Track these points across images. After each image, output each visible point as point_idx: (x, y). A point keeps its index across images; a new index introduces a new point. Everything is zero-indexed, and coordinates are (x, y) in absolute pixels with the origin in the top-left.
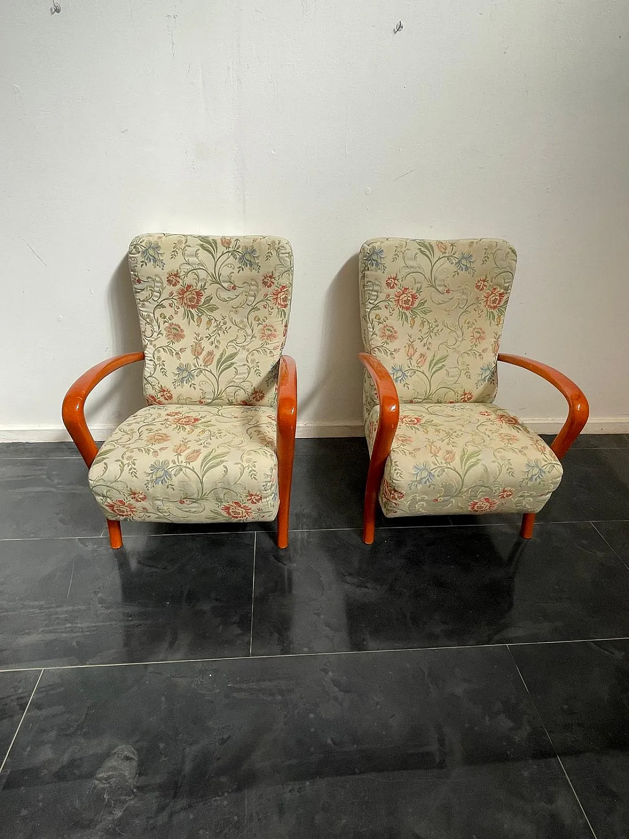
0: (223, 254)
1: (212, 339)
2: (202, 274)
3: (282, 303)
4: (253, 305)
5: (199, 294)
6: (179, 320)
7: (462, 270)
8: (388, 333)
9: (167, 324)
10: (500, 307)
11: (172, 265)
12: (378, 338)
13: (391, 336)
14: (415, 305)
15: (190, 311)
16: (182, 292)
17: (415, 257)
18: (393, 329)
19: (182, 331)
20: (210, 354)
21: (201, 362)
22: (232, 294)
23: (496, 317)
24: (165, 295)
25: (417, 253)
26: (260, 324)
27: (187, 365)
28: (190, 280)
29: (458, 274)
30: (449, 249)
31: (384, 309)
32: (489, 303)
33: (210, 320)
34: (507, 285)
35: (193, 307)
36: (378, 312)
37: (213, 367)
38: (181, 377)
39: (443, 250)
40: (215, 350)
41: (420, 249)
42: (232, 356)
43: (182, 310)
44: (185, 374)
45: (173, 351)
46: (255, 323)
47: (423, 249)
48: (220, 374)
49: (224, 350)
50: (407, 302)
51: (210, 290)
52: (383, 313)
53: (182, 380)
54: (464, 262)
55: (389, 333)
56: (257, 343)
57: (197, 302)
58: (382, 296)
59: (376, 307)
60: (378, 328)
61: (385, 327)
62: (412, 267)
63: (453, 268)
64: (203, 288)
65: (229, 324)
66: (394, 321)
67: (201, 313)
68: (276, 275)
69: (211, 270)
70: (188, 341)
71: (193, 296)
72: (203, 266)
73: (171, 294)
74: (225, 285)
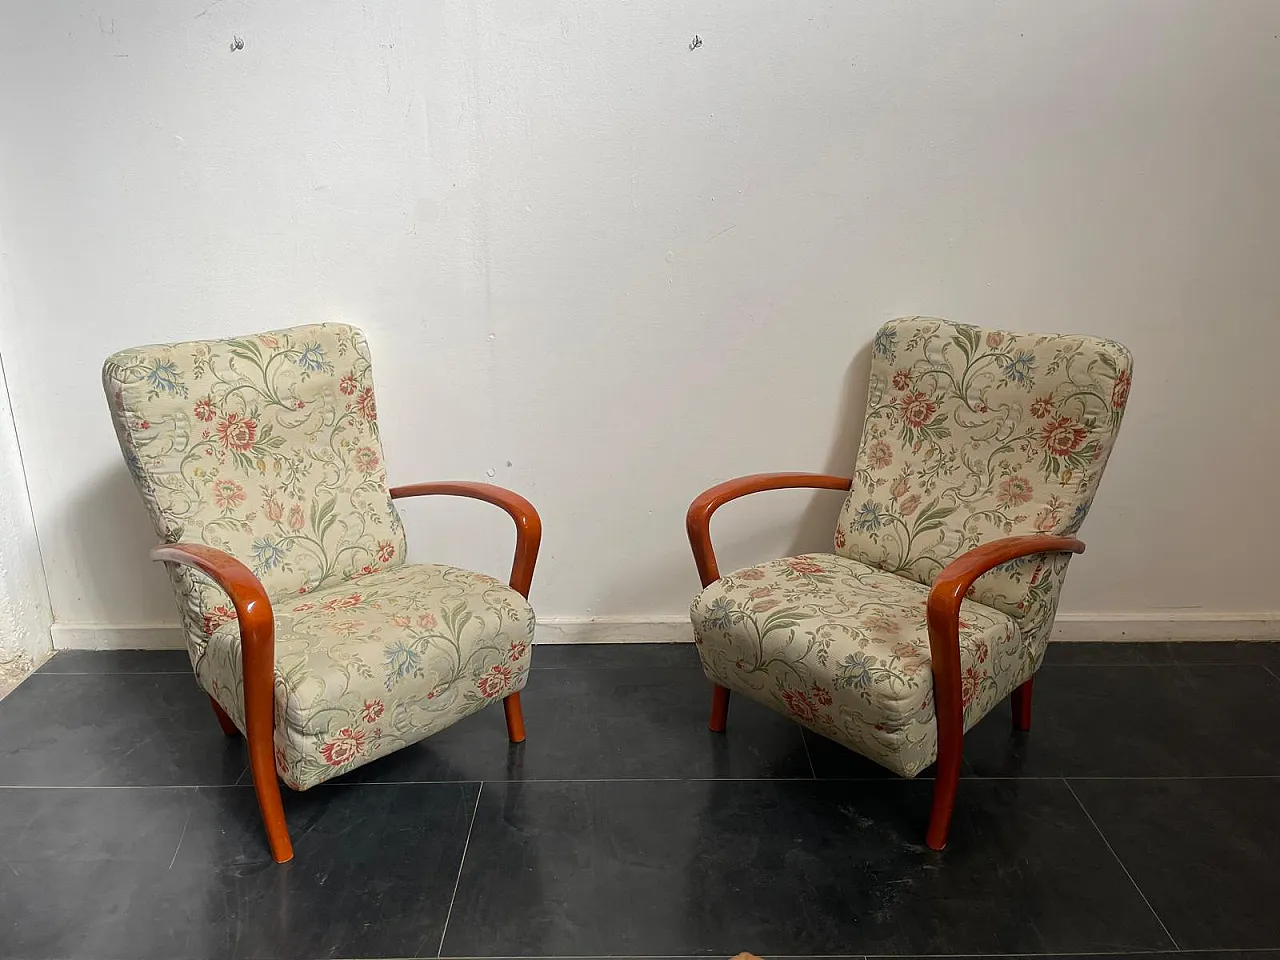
13: (882, 457)
14: (928, 422)
18: (888, 449)
29: (1006, 385)
54: (1019, 367)
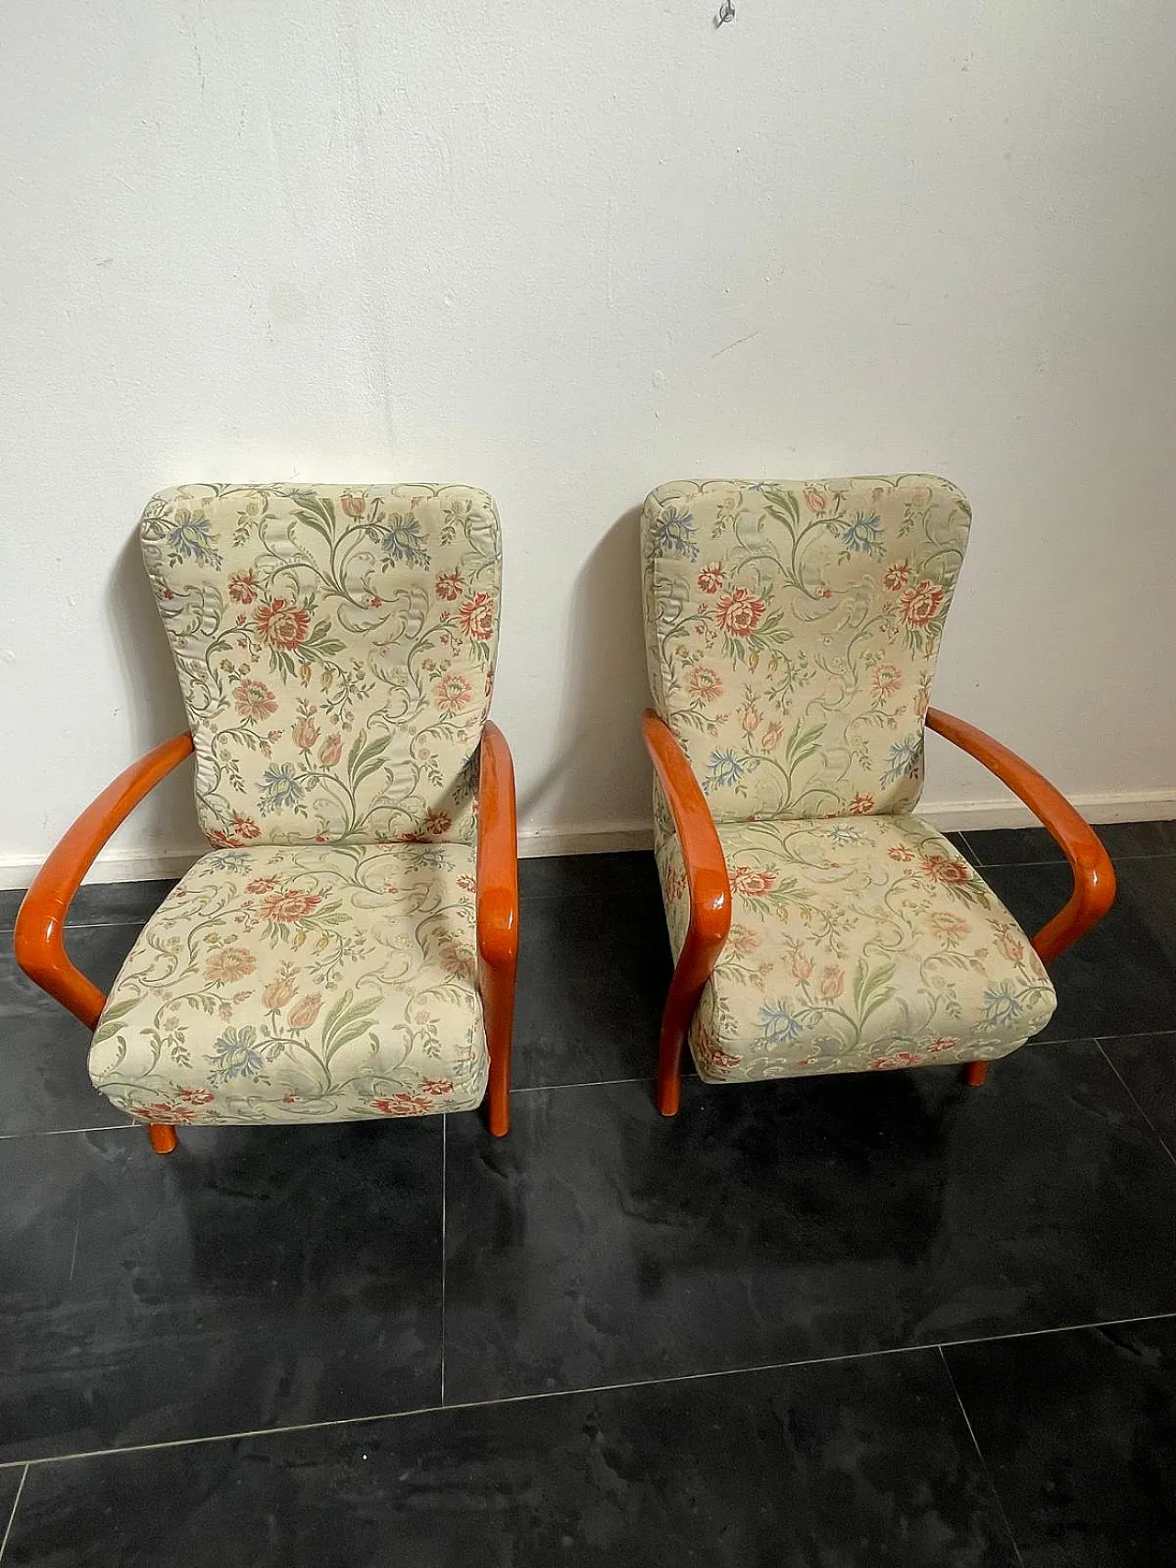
0: (347, 533)
1: (336, 710)
2: (305, 576)
3: (481, 630)
4: (420, 636)
5: (301, 618)
6: (262, 672)
7: (857, 549)
8: (702, 683)
9: (237, 684)
10: (935, 619)
11: (239, 559)
12: (683, 693)
15: (285, 654)
16: (265, 615)
17: (760, 526)
19: (270, 696)
20: (333, 741)
21: (314, 759)
22: (371, 616)
23: (925, 640)
24: (228, 622)
25: (764, 517)
26: (435, 675)
27: (286, 768)
28: (280, 588)
30: (830, 506)
31: (694, 634)
32: (910, 613)
33: (329, 672)
34: (948, 576)
35: (291, 645)
36: (682, 640)
37: (340, 769)
38: (274, 793)
39: (818, 508)
40: (343, 733)
41: (770, 507)
42: (381, 744)
43: (266, 653)
44: (283, 787)
45: (255, 738)
46: (425, 674)
47: (776, 508)
48: (357, 783)
49: (362, 735)
50: (742, 618)
51: (326, 608)
52: (693, 642)
53: (277, 799)
55: (707, 684)
56: (431, 714)
57: (300, 636)
58: (691, 608)
59: (679, 631)
60: (682, 673)
61: (697, 671)
62: (752, 547)
63: (839, 545)
64: (310, 605)
65: (370, 678)
66: (716, 660)
67: (307, 656)
68: (464, 574)
69: (324, 567)
70: (285, 716)
71: (289, 622)
72: (305, 557)
73: (241, 619)
74: (357, 597)
